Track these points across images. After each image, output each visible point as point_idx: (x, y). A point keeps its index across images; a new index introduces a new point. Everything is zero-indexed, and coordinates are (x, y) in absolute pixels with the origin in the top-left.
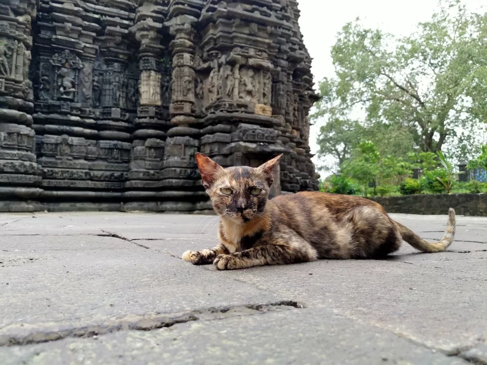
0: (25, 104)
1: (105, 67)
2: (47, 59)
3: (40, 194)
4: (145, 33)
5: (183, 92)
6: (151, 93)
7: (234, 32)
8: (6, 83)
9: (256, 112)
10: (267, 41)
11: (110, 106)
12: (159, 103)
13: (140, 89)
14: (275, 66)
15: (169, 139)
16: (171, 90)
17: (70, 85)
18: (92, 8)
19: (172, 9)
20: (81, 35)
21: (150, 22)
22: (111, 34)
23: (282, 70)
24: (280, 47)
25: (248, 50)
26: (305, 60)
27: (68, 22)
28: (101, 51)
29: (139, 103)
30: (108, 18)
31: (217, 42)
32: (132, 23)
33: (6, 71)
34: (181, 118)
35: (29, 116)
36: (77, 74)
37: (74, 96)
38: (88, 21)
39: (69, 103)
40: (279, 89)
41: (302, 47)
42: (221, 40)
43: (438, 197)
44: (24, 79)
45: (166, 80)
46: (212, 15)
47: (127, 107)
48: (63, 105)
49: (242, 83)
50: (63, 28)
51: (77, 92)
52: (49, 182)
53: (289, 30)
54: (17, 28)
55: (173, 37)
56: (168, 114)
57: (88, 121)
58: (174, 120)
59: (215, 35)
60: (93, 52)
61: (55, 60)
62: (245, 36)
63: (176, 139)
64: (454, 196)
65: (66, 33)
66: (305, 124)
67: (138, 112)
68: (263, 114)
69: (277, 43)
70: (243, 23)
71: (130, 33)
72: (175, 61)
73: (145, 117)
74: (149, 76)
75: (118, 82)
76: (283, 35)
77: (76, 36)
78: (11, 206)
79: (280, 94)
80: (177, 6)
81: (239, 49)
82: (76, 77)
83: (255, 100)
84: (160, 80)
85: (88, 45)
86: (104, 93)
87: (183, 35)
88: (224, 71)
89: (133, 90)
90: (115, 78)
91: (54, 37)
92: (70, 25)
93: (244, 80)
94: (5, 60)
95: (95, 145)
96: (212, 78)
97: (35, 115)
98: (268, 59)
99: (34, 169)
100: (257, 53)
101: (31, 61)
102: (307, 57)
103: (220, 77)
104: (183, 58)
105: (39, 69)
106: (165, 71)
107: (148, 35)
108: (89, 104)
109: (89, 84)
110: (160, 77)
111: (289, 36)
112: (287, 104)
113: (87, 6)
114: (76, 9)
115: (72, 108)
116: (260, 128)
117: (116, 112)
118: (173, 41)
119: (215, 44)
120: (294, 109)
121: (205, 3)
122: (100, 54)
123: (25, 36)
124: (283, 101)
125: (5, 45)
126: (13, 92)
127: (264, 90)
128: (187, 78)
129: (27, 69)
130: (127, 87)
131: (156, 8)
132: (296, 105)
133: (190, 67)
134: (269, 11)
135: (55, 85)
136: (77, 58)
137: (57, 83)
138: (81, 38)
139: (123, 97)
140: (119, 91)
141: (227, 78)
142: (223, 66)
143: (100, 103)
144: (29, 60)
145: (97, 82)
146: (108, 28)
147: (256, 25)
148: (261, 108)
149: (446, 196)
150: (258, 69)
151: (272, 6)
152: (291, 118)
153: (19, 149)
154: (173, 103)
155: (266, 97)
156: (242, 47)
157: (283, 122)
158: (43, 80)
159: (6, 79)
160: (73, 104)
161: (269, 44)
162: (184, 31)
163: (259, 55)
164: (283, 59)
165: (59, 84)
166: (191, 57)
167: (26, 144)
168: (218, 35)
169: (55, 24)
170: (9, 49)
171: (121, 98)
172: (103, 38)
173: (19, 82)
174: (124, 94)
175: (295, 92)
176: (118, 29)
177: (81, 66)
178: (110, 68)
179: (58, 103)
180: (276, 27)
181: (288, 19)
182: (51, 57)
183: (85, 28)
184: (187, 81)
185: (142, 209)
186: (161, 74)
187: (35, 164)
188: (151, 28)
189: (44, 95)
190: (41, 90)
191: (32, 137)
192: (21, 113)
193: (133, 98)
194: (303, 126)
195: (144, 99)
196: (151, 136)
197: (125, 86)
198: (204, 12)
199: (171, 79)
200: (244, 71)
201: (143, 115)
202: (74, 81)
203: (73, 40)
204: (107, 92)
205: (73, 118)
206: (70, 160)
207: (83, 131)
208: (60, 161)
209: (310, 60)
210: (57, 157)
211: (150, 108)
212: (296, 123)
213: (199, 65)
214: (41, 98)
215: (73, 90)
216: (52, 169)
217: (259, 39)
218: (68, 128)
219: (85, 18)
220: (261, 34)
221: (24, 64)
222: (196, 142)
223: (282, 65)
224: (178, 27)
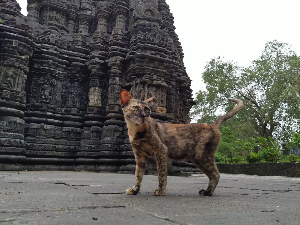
0: (21, 105)
1: (69, 84)
2: (36, 80)
3: (24, 159)
4: (94, 65)
5: (115, 99)
6: (96, 100)
7: (145, 66)
8: (11, 93)
9: (157, 111)
10: (164, 71)
11: (71, 106)
12: (100, 105)
13: (89, 97)
14: (168, 85)
15: (105, 127)
16: (108, 98)
17: (48, 94)
18: (65, 52)
19: (110, 53)
20: (57, 66)
21: (97, 60)
22: (75, 66)
23: (173, 87)
24: (172, 74)
25: (153, 76)
26: (187, 81)
27: (51, 59)
28: (68, 75)
29: (88, 105)
30: (73, 57)
31: (135, 71)
32: (87, 60)
33: (11, 86)
34: (113, 114)
35: (22, 112)
36: (53, 88)
37: (50, 101)
38: (62, 59)
39: (47, 104)
40: (171, 98)
41: (185, 74)
42: (137, 70)
43: (271, 164)
44: (22, 90)
45: (105, 92)
46: (133, 56)
47: (81, 107)
48: (43, 106)
49: (149, 94)
50: (47, 63)
51: (52, 98)
52: (30, 152)
53: (177, 65)
54: (20, 62)
55: (110, 68)
56: (105, 112)
57: (57, 115)
58: (108, 115)
59: (134, 67)
60: (64, 76)
61: (41, 80)
62: (152, 68)
63: (109, 127)
64: (280, 164)
65: (48, 65)
66: (187, 118)
67: (87, 111)
68: (161, 113)
69: (170, 72)
70: (150, 61)
71: (85, 65)
72: (110, 81)
73: (91, 114)
74: (95, 90)
75: (77, 93)
76: (173, 68)
77: (54, 67)
78: (5, 167)
79: (171, 101)
80: (113, 51)
81: (148, 75)
82: (53, 90)
83: (156, 104)
84: (101, 92)
85: (61, 72)
86: (68, 99)
87: (115, 67)
88: (139, 88)
89: (85, 98)
90: (75, 90)
91: (42, 67)
92: (51, 61)
93: (150, 93)
94: (12, 80)
95: (60, 130)
96: (132, 91)
97: (26, 111)
98: (164, 81)
99: (22, 144)
100: (158, 78)
101: (27, 81)
102: (187, 80)
103: (136, 91)
104: (115, 80)
105: (31, 85)
106: (104, 87)
107: (95, 67)
108: (58, 105)
109: (59, 94)
110: (101, 90)
111: (177, 68)
112: (176, 107)
113: (62, 51)
114: (56, 52)
115: (48, 108)
116: (159, 121)
117: (74, 110)
118: (110, 70)
119: (134, 73)
120: (180, 110)
121: (129, 50)
122: (67, 77)
123: (25, 66)
124: (174, 105)
125: (13, 71)
126: (15, 98)
127: (162, 98)
128: (117, 91)
129: (24, 85)
130: (81, 96)
131: (101, 52)
132: (181, 107)
133: (119, 85)
134: (165, 55)
135: (40, 94)
136: (54, 79)
137: (41, 93)
138: (57, 68)
139: (79, 101)
140: (77, 98)
141: (140, 92)
142: (139, 85)
143: (65, 105)
144: (26, 80)
145: (64, 93)
146: (73, 63)
147: (158, 62)
148: (160, 109)
149: (276, 164)
150: (158, 87)
151: (167, 52)
152: (178, 115)
153: (14, 132)
154: (108, 105)
155: (163, 103)
156: (149, 74)
157: (174, 117)
158: (33, 91)
159: (11, 91)
160: (49, 105)
161: (165, 73)
162: (116, 65)
163: (159, 79)
164: (173, 81)
165: (42, 93)
166: (119, 79)
167: (19, 129)
168: (135, 67)
169: (43, 60)
170: (15, 74)
171: (78, 102)
172: (70, 68)
173: (19, 92)
174: (80, 99)
175: (180, 100)
176: (79, 63)
177: (56, 84)
178: (72, 85)
179: (40, 104)
180: (169, 63)
181: (176, 59)
182: (39, 78)
183: (60, 63)
184: (117, 93)
185: (86, 170)
186: (102, 89)
187: (22, 141)
188: (98, 63)
189: (32, 100)
190: (31, 97)
191: (23, 124)
192: (18, 110)
193: (85, 102)
194: (186, 120)
195: (91, 103)
196: (94, 125)
197: (81, 95)
198: (128, 54)
199: (108, 91)
200: (150, 88)
201: (90, 112)
202: (51, 92)
203: (52, 69)
204: (70, 99)
205: (49, 113)
206: (45, 138)
207: (54, 121)
208: (38, 139)
209: (190, 81)
210: (36, 137)
211: (94, 108)
212: (181, 118)
213: (124, 84)
214: (31, 101)
215: (50, 97)
216: (32, 144)
217: (159, 70)
218: (45, 119)
219: (60, 57)
220: (161, 67)
221: (23, 83)
222: (121, 129)
223: (173, 84)
224: (113, 63)
